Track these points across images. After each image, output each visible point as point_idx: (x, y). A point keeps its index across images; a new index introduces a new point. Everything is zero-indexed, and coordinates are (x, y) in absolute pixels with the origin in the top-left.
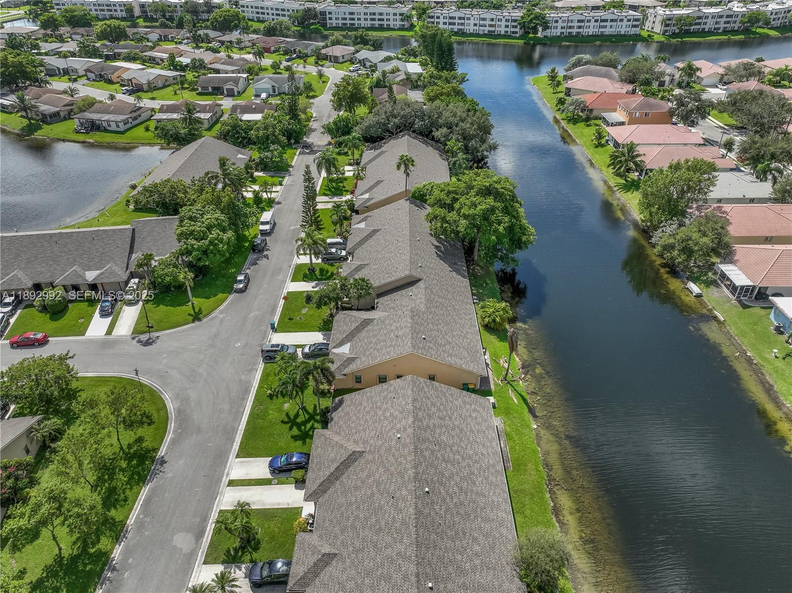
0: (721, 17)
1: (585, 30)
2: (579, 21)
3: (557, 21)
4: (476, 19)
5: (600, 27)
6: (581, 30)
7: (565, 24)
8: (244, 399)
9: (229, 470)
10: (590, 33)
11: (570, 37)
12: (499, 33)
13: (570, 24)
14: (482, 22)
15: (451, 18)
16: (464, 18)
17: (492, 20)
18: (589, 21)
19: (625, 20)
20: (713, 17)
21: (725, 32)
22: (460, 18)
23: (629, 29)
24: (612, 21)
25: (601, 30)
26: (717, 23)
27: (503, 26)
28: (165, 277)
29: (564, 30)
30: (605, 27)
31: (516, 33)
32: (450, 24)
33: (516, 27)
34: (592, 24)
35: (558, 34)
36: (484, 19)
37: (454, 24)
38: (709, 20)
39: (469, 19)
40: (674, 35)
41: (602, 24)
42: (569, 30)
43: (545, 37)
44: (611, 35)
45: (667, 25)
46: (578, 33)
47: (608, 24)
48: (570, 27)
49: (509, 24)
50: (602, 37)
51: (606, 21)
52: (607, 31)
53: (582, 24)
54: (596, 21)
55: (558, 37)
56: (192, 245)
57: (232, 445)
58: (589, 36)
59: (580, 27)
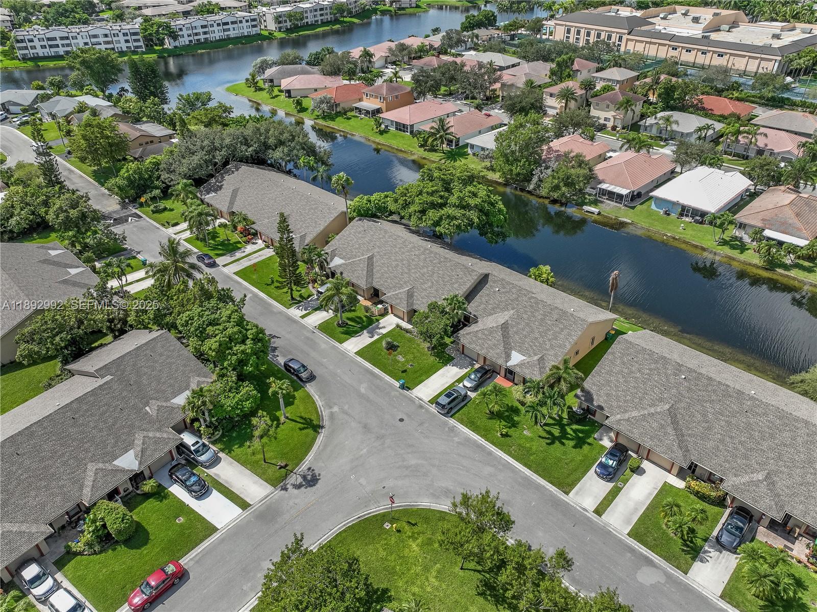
0: (316, 10)
1: (212, 35)
2: (203, 27)
3: (181, 30)
4: (84, 37)
5: (224, 30)
6: (207, 36)
7: (190, 32)
8: (490, 453)
9: (580, 507)
10: (218, 38)
11: (199, 44)
12: (120, 50)
13: (195, 31)
14: (94, 40)
15: (49, 39)
16: (67, 38)
17: (106, 36)
18: (212, 26)
19: (244, 21)
20: (311, 11)
21: (324, 23)
22: (62, 38)
23: (250, 30)
24: (233, 23)
25: (226, 33)
26: (315, 16)
27: (122, 41)
28: (242, 405)
29: (191, 38)
30: (229, 30)
31: (141, 47)
32: (51, 46)
33: (138, 40)
34: (216, 28)
35: (187, 43)
36: (95, 36)
37: (57, 46)
38: (309, 14)
39: (75, 38)
40: (289, 31)
41: (225, 27)
42: (196, 38)
43: (176, 47)
44: (237, 38)
45: (280, 22)
46: (206, 39)
47: (230, 26)
48: (196, 34)
49: (128, 38)
50: (228, 40)
51: (227, 24)
52: (232, 34)
53: (206, 30)
54: (219, 25)
55: (188, 45)
56: (243, 352)
57: (548, 489)
58: (217, 41)
59: (205, 33)
